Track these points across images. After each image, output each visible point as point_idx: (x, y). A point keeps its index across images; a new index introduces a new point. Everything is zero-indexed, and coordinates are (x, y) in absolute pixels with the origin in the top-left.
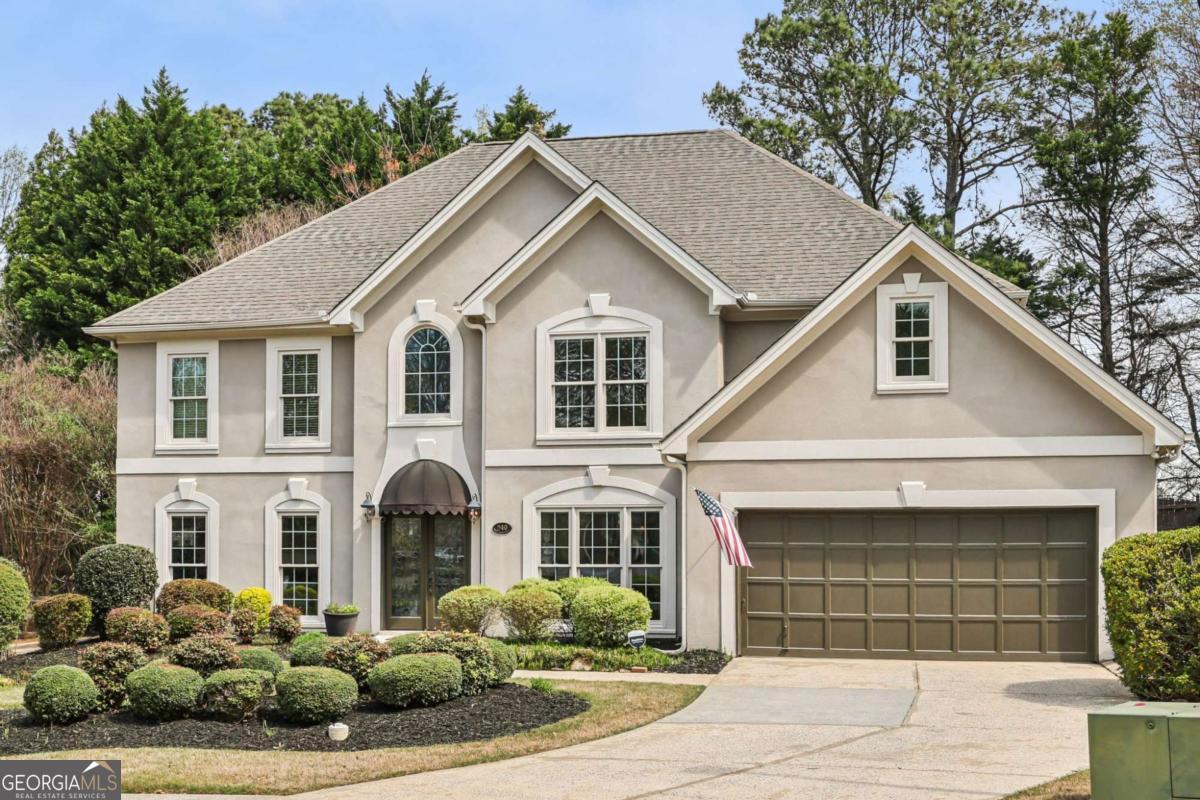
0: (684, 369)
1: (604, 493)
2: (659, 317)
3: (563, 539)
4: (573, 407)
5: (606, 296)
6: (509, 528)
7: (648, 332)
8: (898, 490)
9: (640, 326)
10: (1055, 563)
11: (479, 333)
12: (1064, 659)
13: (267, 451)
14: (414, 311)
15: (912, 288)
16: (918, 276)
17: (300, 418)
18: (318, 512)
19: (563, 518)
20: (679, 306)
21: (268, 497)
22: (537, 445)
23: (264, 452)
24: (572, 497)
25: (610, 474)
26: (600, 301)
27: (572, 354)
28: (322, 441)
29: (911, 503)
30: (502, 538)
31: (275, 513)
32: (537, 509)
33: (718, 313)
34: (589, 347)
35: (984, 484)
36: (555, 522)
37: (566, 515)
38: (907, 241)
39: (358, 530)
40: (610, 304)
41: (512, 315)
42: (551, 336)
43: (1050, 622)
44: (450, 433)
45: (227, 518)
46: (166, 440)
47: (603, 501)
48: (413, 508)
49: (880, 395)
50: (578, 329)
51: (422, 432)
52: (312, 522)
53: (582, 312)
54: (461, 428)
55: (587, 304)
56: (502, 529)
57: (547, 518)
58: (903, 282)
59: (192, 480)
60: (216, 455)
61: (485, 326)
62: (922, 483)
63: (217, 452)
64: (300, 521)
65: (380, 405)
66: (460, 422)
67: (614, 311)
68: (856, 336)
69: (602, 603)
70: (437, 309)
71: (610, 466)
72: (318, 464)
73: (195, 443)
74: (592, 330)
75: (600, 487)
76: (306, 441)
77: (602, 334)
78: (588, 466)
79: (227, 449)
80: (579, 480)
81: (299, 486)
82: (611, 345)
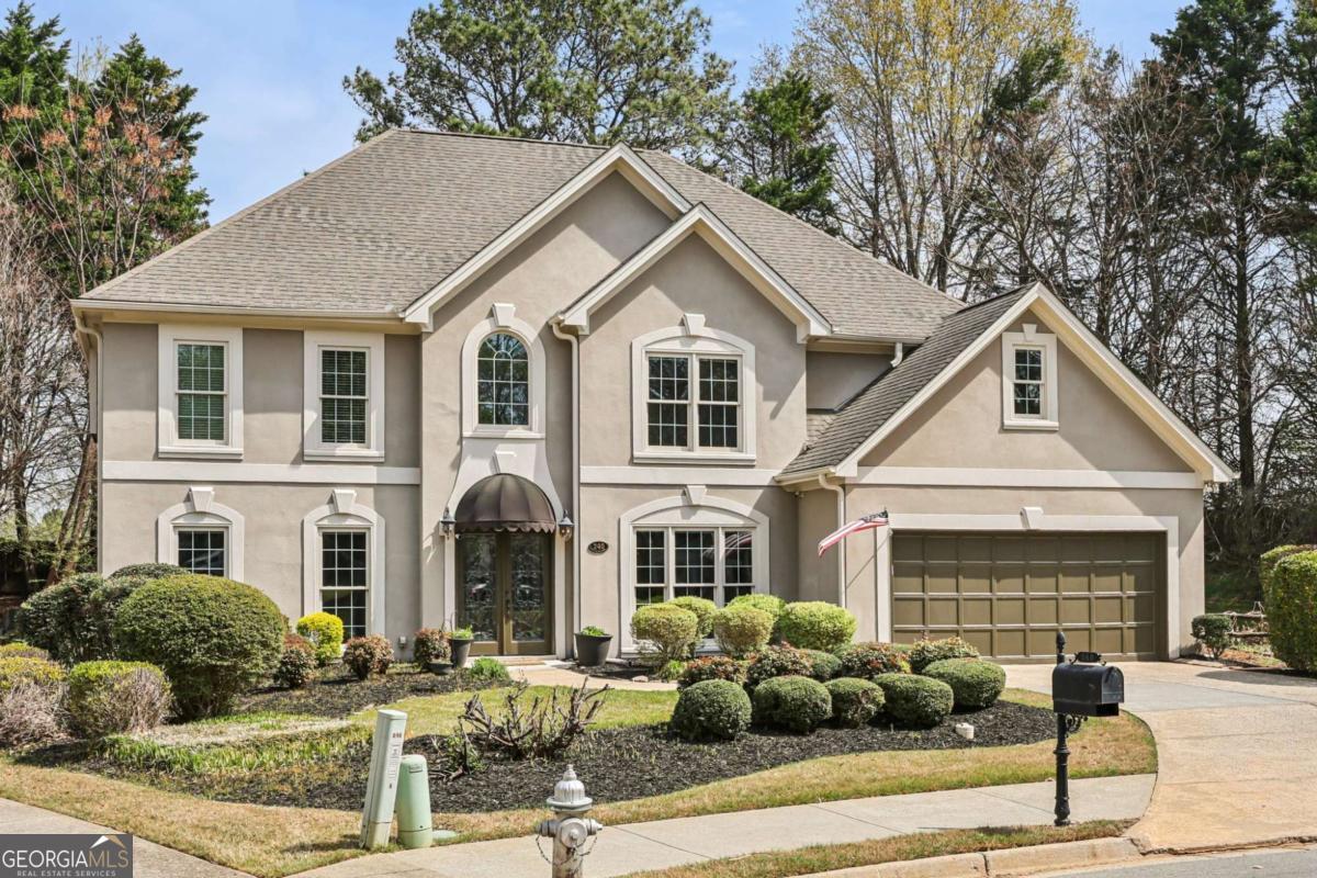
0: (776, 394)
1: (700, 513)
2: (750, 341)
3: (659, 558)
4: (666, 426)
5: (701, 318)
6: (606, 546)
7: (741, 356)
8: (1021, 514)
9: (734, 349)
10: (1132, 578)
11: (568, 344)
12: (1140, 659)
13: (306, 459)
14: (491, 314)
15: (1030, 338)
16: (1034, 327)
17: (343, 421)
18: (369, 529)
19: (658, 538)
20: (770, 333)
21: (307, 511)
22: (633, 461)
23: (301, 459)
24: (667, 516)
25: (708, 494)
26: (697, 322)
27: (667, 373)
28: (374, 449)
29: (1033, 526)
30: (599, 558)
31: (316, 528)
32: (634, 527)
33: (805, 342)
34: (683, 366)
35: (1085, 510)
36: (649, 541)
37: (662, 534)
38: (1036, 296)
39: (429, 548)
40: (706, 325)
41: (605, 328)
42: (647, 352)
43: (1129, 628)
44: (532, 447)
45: (254, 533)
46: (172, 442)
47: (701, 520)
48: (519, 525)
49: (1004, 429)
50: (675, 348)
51: (501, 446)
52: (360, 539)
53: (678, 331)
54: (544, 442)
55: (682, 323)
56: (598, 548)
57: (642, 538)
58: (1022, 331)
59: (209, 488)
60: (240, 461)
61: (577, 337)
62: (1039, 509)
63: (242, 458)
64: (344, 539)
65: (453, 413)
66: (543, 435)
67: (709, 332)
68: (987, 374)
69: (830, 618)
70: (516, 315)
71: (709, 486)
72: (370, 474)
73: (208, 446)
74: (686, 349)
75: (698, 507)
76: (350, 449)
77: (697, 354)
78: (685, 486)
79: (256, 454)
80: (676, 499)
81: (348, 500)
82: (704, 364)
